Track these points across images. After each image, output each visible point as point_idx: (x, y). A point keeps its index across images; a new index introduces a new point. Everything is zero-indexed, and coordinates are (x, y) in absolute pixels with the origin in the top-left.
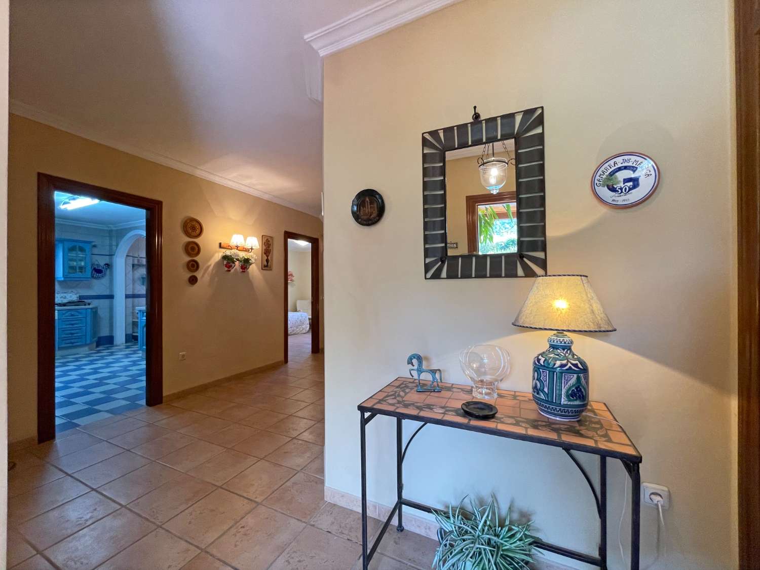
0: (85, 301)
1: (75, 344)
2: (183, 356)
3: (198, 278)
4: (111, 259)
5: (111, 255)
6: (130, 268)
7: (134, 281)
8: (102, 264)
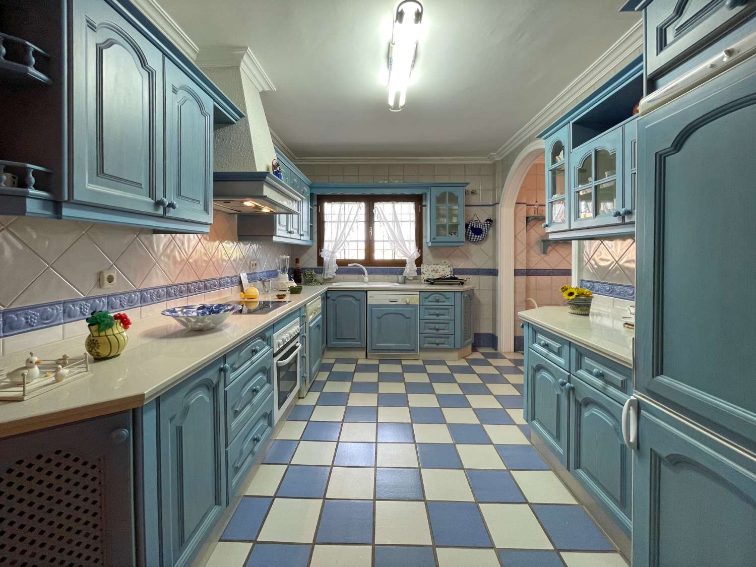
0: (460, 277)
4: (494, 212)
5: (494, 205)
6: (522, 224)
7: (529, 246)
8: (483, 220)
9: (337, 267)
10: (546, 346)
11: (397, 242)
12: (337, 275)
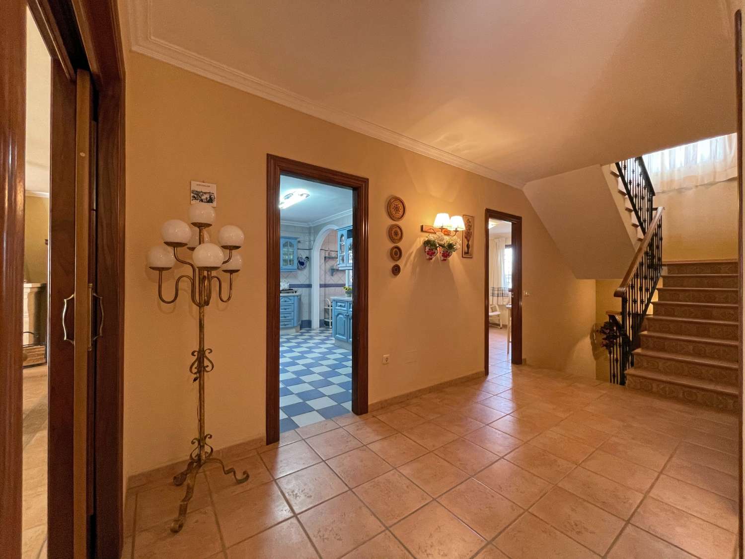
0: (293, 289)
1: (287, 326)
2: (387, 358)
3: (401, 267)
4: (310, 253)
5: (310, 249)
6: (323, 261)
7: (325, 272)
8: (304, 257)
10: (341, 306)
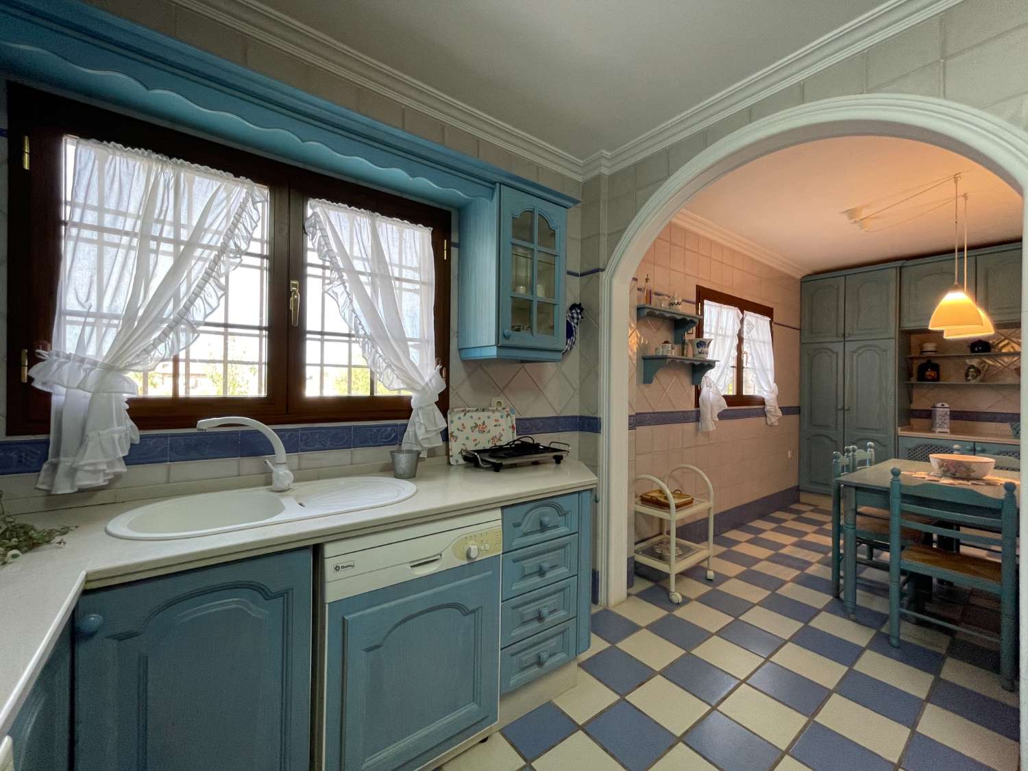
9: (136, 434)
11: (385, 339)
12: (134, 468)
